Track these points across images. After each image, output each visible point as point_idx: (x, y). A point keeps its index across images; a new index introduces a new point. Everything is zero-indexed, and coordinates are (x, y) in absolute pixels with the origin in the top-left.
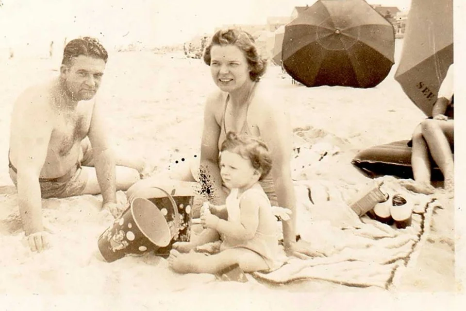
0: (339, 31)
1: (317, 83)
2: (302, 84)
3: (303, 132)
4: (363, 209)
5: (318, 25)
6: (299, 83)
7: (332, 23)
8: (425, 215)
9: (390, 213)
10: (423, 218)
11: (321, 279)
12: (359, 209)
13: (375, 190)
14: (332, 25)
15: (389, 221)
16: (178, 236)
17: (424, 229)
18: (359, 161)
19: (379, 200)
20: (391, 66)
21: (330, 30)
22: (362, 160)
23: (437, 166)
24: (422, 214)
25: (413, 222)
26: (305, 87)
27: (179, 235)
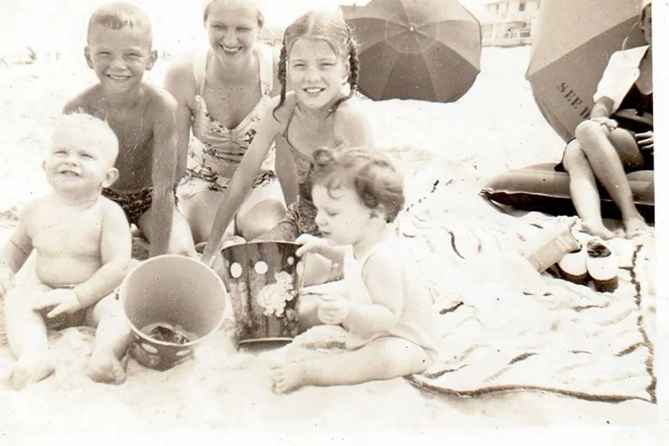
0: (414, 27)
1: (385, 96)
2: (366, 98)
3: (401, 153)
4: (542, 263)
5: (387, 19)
6: (362, 95)
7: (406, 16)
8: (635, 270)
9: (586, 267)
10: (633, 274)
11: (539, 388)
12: (537, 264)
13: (564, 234)
14: (405, 19)
15: (586, 279)
16: (282, 311)
17: (641, 292)
18: (492, 191)
19: (570, 248)
20: (476, 76)
21: (401, 26)
22: (495, 189)
23: (609, 197)
24: (630, 269)
25: (620, 282)
26: (371, 100)
27: (286, 308)
